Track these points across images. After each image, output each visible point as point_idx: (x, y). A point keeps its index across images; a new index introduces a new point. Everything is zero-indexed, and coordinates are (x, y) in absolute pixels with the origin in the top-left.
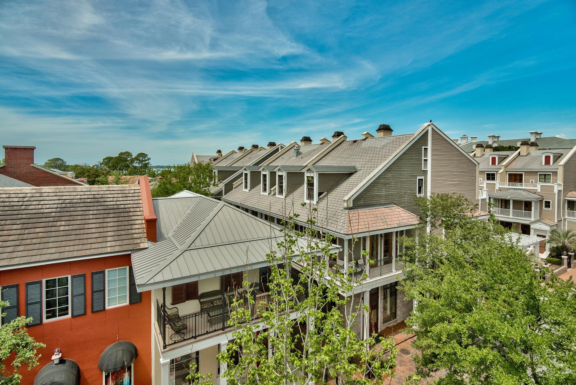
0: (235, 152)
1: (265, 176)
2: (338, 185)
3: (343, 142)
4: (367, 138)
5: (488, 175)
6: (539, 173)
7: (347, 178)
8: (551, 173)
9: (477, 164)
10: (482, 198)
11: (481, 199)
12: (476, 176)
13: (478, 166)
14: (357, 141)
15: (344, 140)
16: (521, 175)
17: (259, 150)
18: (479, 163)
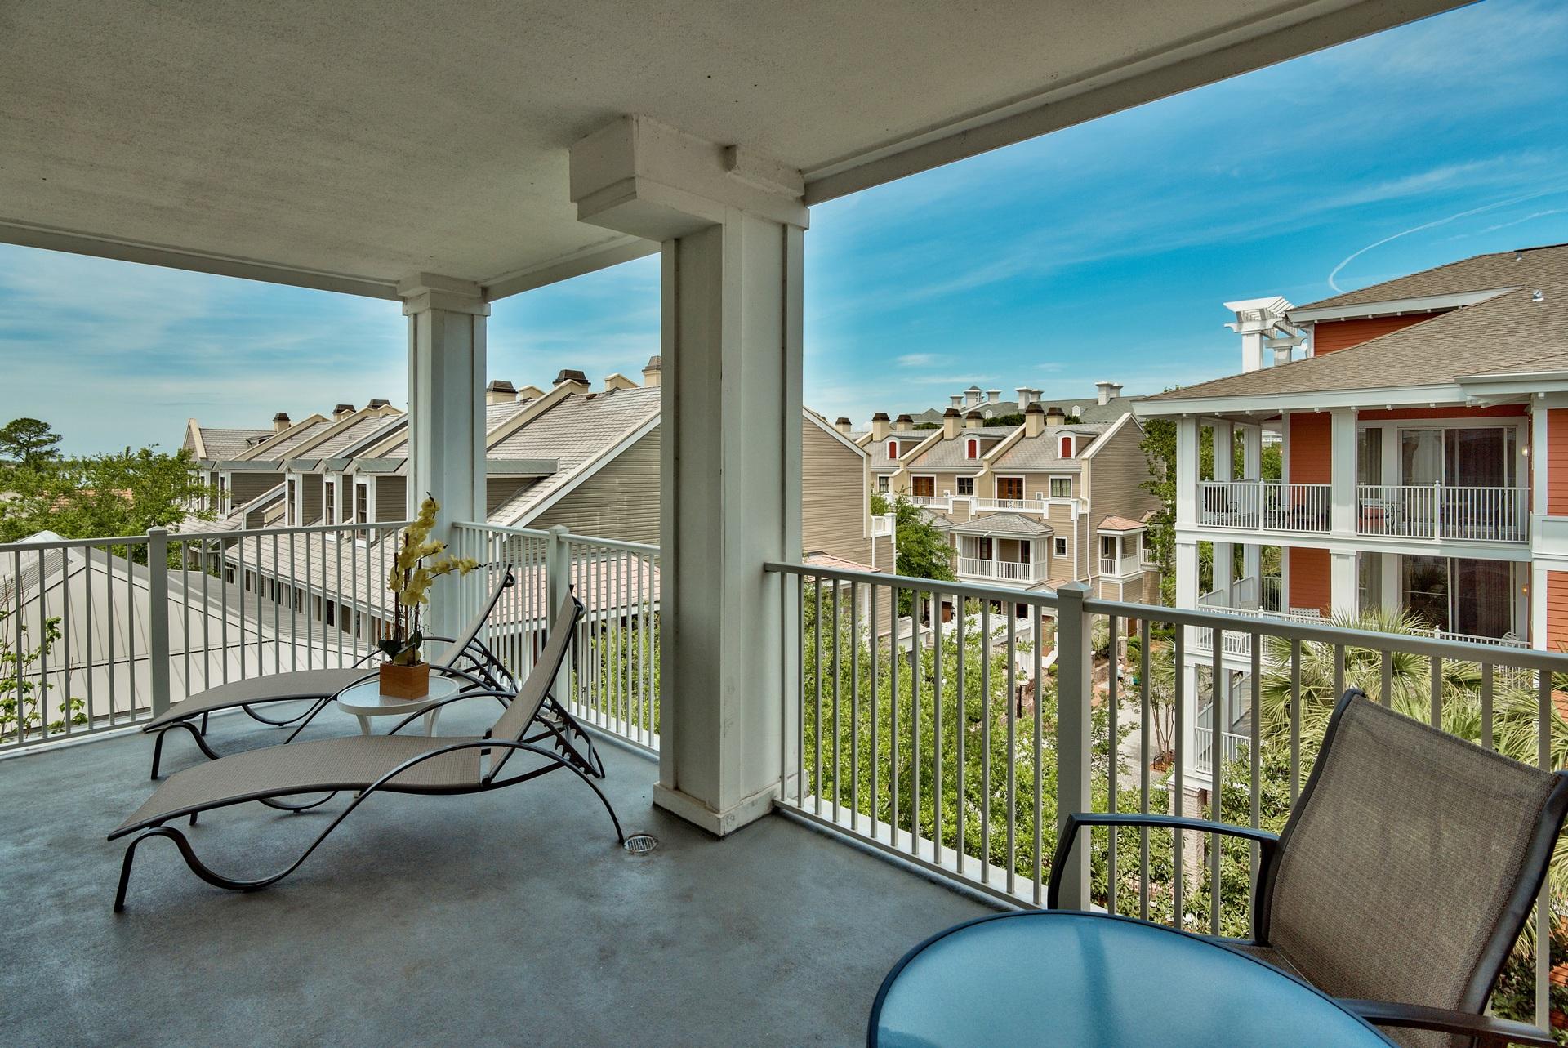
0: (324, 420)
1: (330, 485)
2: (499, 510)
3: (567, 397)
4: (617, 388)
5: (961, 481)
6: (1051, 477)
7: (526, 491)
8: (1070, 477)
9: (863, 455)
10: (880, 533)
11: (876, 538)
12: (862, 485)
13: (868, 461)
14: (596, 395)
15: (572, 394)
16: (1020, 481)
17: (381, 414)
18: (870, 453)
